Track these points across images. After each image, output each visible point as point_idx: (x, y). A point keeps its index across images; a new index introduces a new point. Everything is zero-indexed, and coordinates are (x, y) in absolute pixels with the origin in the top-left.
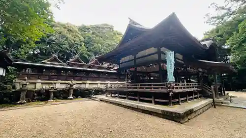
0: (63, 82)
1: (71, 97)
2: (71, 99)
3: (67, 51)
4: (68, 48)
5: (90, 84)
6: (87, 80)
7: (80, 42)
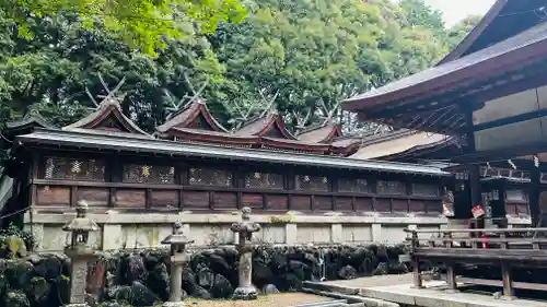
0: (202, 218)
1: (248, 287)
2: (251, 297)
3: (150, 80)
4: (153, 65)
5: (300, 225)
6: (289, 207)
7: (198, 35)
